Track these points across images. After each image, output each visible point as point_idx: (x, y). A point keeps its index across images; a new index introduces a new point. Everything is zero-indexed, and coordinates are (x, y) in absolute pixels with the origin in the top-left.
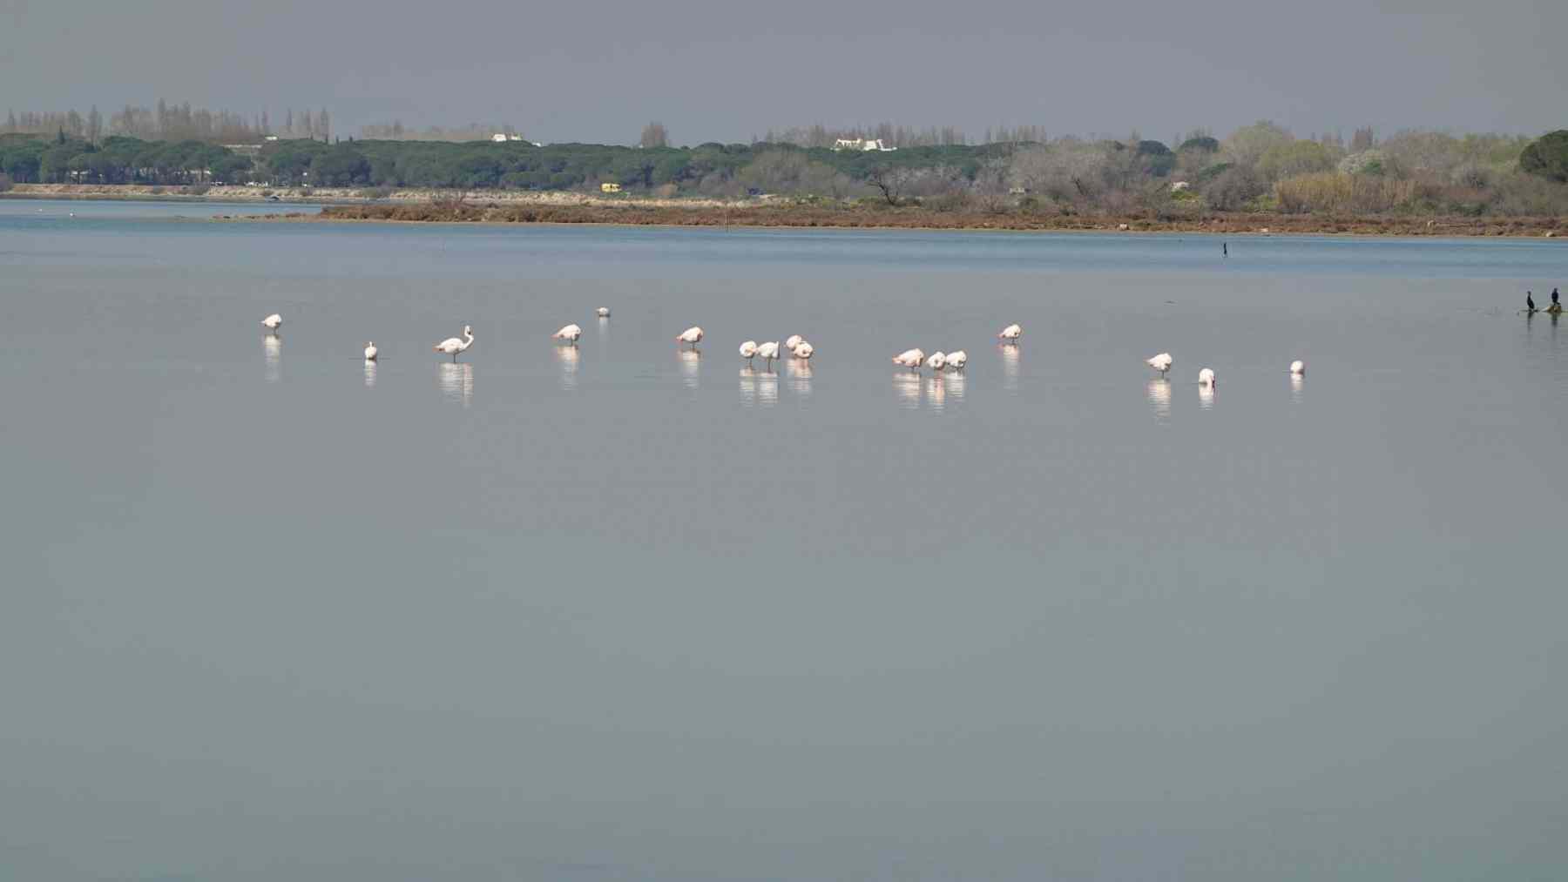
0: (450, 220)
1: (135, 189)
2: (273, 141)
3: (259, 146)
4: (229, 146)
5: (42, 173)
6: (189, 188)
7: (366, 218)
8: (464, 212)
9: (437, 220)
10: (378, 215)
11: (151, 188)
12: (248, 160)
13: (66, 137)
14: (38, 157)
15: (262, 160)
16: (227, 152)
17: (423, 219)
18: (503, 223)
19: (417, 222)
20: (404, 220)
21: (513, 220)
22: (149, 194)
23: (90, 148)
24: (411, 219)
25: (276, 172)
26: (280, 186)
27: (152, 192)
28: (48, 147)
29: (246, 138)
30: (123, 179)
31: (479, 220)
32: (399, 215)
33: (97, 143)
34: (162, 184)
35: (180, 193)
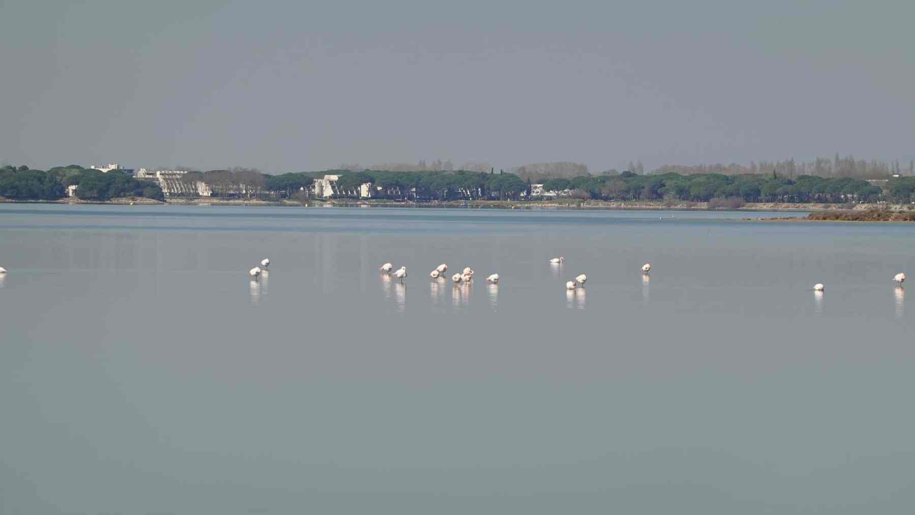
0: (871, 220)
1: (814, 206)
2: (896, 177)
3: (887, 180)
4: (869, 181)
5: (762, 196)
6: (845, 205)
7: (825, 219)
8: (879, 216)
9: (864, 220)
10: (832, 218)
11: (823, 205)
12: (880, 189)
13: (777, 176)
14: (760, 188)
15: (887, 188)
16: (867, 184)
17: (856, 220)
18: (902, 222)
19: (853, 221)
20: (845, 220)
21: (907, 220)
22: (821, 209)
23: (790, 183)
24: (849, 220)
25: (895, 195)
26: (897, 203)
27: (824, 207)
28: (767, 182)
29: (879, 176)
30: (808, 200)
31: (888, 220)
32: (843, 217)
33: (793, 179)
34: (831, 203)
35: (839, 208)
